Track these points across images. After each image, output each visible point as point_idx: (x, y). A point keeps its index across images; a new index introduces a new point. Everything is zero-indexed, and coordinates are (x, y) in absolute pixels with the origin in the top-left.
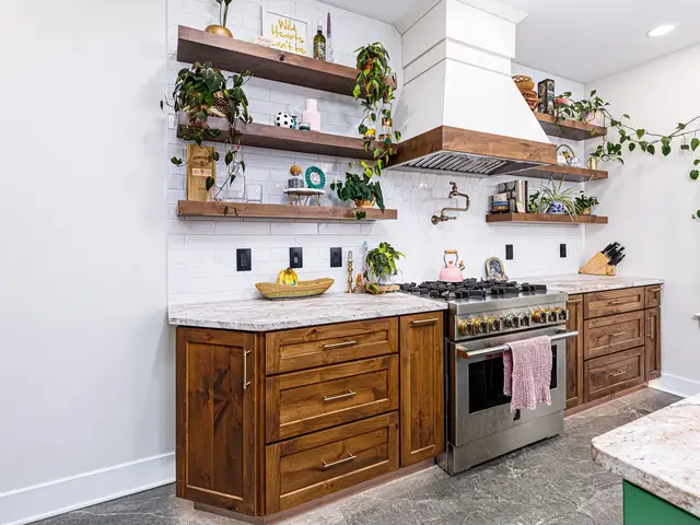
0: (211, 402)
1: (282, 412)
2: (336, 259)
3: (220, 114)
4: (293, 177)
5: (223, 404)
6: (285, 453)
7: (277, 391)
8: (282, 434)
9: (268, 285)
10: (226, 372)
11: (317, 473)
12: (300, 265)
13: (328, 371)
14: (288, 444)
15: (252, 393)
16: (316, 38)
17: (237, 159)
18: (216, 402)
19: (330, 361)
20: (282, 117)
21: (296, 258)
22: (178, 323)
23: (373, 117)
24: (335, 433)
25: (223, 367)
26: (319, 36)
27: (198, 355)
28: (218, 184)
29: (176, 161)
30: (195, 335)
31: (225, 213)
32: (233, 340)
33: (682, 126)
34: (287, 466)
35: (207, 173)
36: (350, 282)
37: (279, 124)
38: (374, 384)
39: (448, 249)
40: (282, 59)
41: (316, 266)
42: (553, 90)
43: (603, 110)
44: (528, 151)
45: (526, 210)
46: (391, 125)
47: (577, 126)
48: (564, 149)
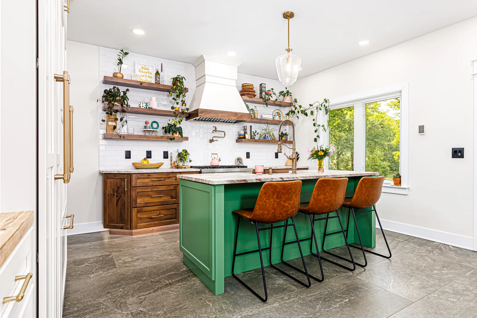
0: (115, 197)
1: (138, 199)
2: (166, 155)
3: (118, 104)
4: (146, 125)
5: (119, 197)
6: (139, 211)
7: (136, 192)
8: (138, 205)
9: (137, 163)
10: (120, 187)
11: (150, 220)
12: (150, 157)
13: (154, 188)
14: (139, 209)
15: (128, 193)
16: (156, 74)
17: (124, 119)
18: (117, 196)
19: (155, 185)
20: (141, 104)
21: (149, 155)
22: (104, 172)
23: (177, 103)
24: (156, 208)
25: (119, 186)
26: (157, 73)
27: (111, 182)
28: (118, 127)
29: (103, 121)
30: (110, 176)
31: (120, 138)
32: (122, 177)
33: (311, 105)
34: (139, 215)
35: (114, 124)
36: (171, 165)
37: (140, 107)
38: (171, 194)
39: (213, 153)
40: (141, 84)
41: (157, 157)
42: (265, 88)
43: (291, 95)
44: (237, 116)
45: (251, 138)
46: (185, 105)
47: (276, 103)
48: (277, 111)
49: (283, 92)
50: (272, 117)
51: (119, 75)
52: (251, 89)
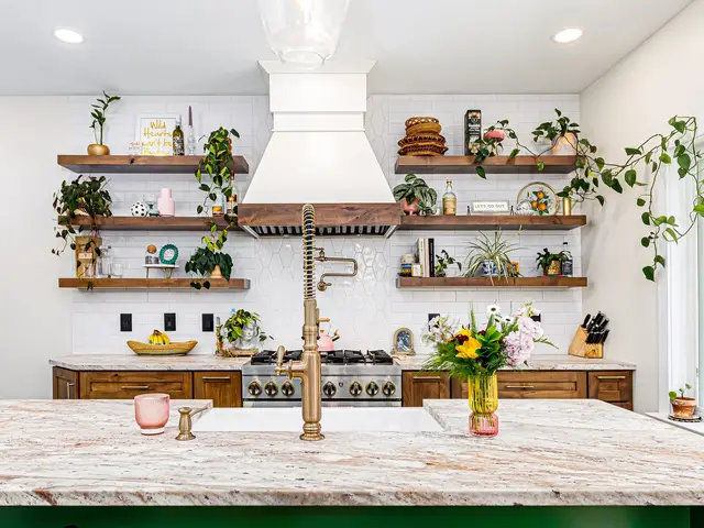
2: (208, 323)
4: (149, 255)
12: (173, 328)
16: (175, 133)
20: (134, 208)
21: (170, 322)
23: (213, 197)
26: (178, 131)
27: (60, 386)
30: (58, 372)
37: (133, 214)
40: (132, 162)
41: (189, 328)
42: (479, 122)
43: (575, 132)
44: (352, 215)
45: (432, 274)
46: (235, 200)
47: (517, 163)
48: (537, 188)
49: (547, 126)
50: (506, 208)
51: (99, 150)
52: (429, 132)
